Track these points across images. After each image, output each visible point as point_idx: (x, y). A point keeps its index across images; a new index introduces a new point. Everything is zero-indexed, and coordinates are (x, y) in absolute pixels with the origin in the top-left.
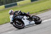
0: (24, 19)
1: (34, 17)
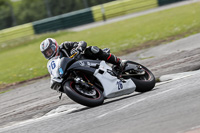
0: (101, 72)
1: (130, 66)
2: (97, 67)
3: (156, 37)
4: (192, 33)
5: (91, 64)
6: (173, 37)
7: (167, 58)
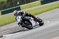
0: (31, 20)
2: (30, 18)
3: (1, 24)
4: (12, 23)
5: (28, 18)
6: (6, 24)
7: (5, 30)
